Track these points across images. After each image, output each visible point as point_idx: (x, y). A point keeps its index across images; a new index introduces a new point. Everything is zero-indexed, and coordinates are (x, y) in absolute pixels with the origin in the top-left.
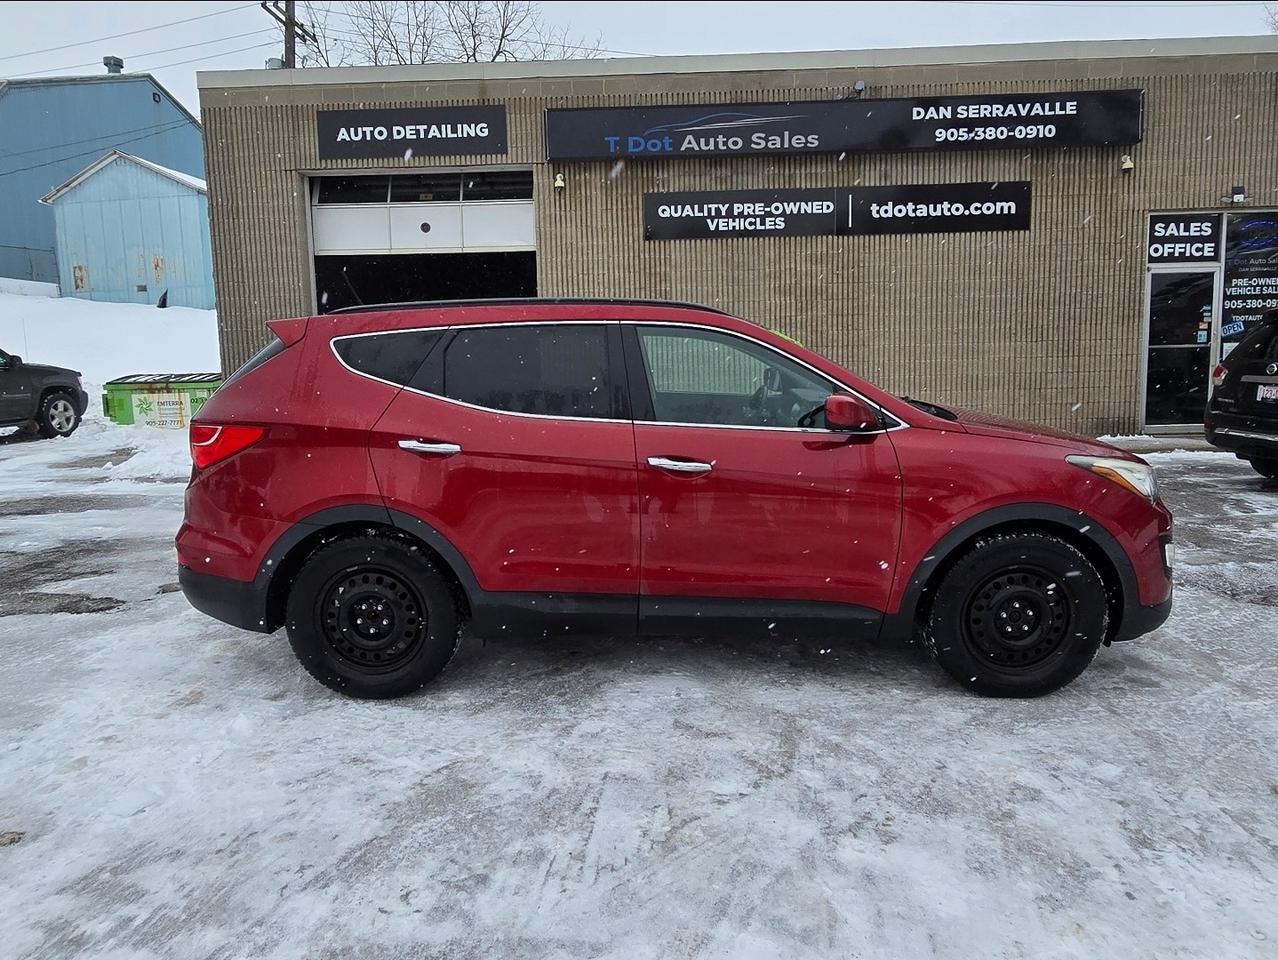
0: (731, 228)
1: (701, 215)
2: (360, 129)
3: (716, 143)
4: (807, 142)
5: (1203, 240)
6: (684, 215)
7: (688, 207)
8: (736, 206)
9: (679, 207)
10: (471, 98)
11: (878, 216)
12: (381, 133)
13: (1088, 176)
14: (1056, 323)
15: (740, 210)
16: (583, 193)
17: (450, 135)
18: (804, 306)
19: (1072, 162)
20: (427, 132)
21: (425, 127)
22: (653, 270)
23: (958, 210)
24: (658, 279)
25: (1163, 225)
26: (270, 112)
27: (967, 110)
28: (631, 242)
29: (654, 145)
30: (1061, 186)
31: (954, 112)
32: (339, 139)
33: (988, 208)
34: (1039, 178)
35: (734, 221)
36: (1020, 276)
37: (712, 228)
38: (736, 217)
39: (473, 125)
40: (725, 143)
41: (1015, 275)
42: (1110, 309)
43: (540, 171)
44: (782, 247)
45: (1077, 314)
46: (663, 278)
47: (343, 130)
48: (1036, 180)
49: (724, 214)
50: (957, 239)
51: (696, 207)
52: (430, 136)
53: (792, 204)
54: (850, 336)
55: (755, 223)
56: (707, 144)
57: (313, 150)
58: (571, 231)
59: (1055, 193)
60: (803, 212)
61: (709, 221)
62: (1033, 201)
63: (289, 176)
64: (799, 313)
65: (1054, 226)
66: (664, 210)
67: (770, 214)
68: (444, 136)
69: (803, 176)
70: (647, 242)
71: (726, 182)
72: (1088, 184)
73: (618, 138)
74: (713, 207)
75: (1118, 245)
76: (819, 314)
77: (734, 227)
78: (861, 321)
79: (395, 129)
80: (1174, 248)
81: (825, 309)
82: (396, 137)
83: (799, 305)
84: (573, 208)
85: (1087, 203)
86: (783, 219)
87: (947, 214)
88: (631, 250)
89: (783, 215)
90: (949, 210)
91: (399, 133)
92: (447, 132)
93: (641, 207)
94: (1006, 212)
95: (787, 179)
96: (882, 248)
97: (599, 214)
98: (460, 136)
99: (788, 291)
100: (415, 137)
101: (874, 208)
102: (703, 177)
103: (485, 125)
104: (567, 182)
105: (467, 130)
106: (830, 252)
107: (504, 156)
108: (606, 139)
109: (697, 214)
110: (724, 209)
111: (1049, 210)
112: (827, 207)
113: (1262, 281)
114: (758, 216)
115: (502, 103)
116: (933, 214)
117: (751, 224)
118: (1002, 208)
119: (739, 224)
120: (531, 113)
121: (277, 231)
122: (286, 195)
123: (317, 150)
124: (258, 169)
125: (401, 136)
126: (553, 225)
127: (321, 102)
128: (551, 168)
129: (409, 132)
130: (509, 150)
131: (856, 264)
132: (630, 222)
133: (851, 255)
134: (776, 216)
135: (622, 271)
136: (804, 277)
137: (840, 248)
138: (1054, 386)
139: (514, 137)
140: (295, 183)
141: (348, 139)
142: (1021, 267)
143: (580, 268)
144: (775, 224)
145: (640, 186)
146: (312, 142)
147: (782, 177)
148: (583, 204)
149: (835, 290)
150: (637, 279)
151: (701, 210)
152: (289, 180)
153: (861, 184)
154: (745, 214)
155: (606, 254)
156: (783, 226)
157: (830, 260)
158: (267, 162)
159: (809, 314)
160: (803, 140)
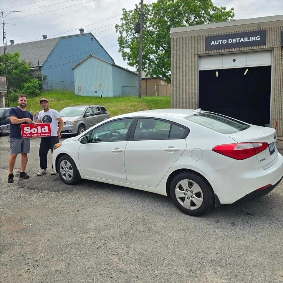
2: (218, 41)
10: (255, 28)
17: (247, 41)
20: (239, 40)
26: (191, 38)
32: (211, 44)
39: (255, 37)
43: (277, 50)
47: (213, 42)
52: (240, 41)
63: (195, 56)
68: (245, 41)
79: (229, 40)
82: (229, 42)
92: (246, 39)
98: (250, 41)
100: (235, 42)
103: (259, 37)
105: (253, 39)
107: (265, 46)
115: (265, 29)
120: (275, 32)
121: (191, 73)
122: (194, 62)
123: (204, 48)
124: (186, 55)
125: (231, 42)
126: (280, 66)
127: (207, 34)
128: (281, 48)
129: (234, 41)
130: (267, 44)
139: (268, 40)
140: (197, 58)
141: (214, 44)
146: (203, 46)
152: (195, 58)
158: (189, 53)
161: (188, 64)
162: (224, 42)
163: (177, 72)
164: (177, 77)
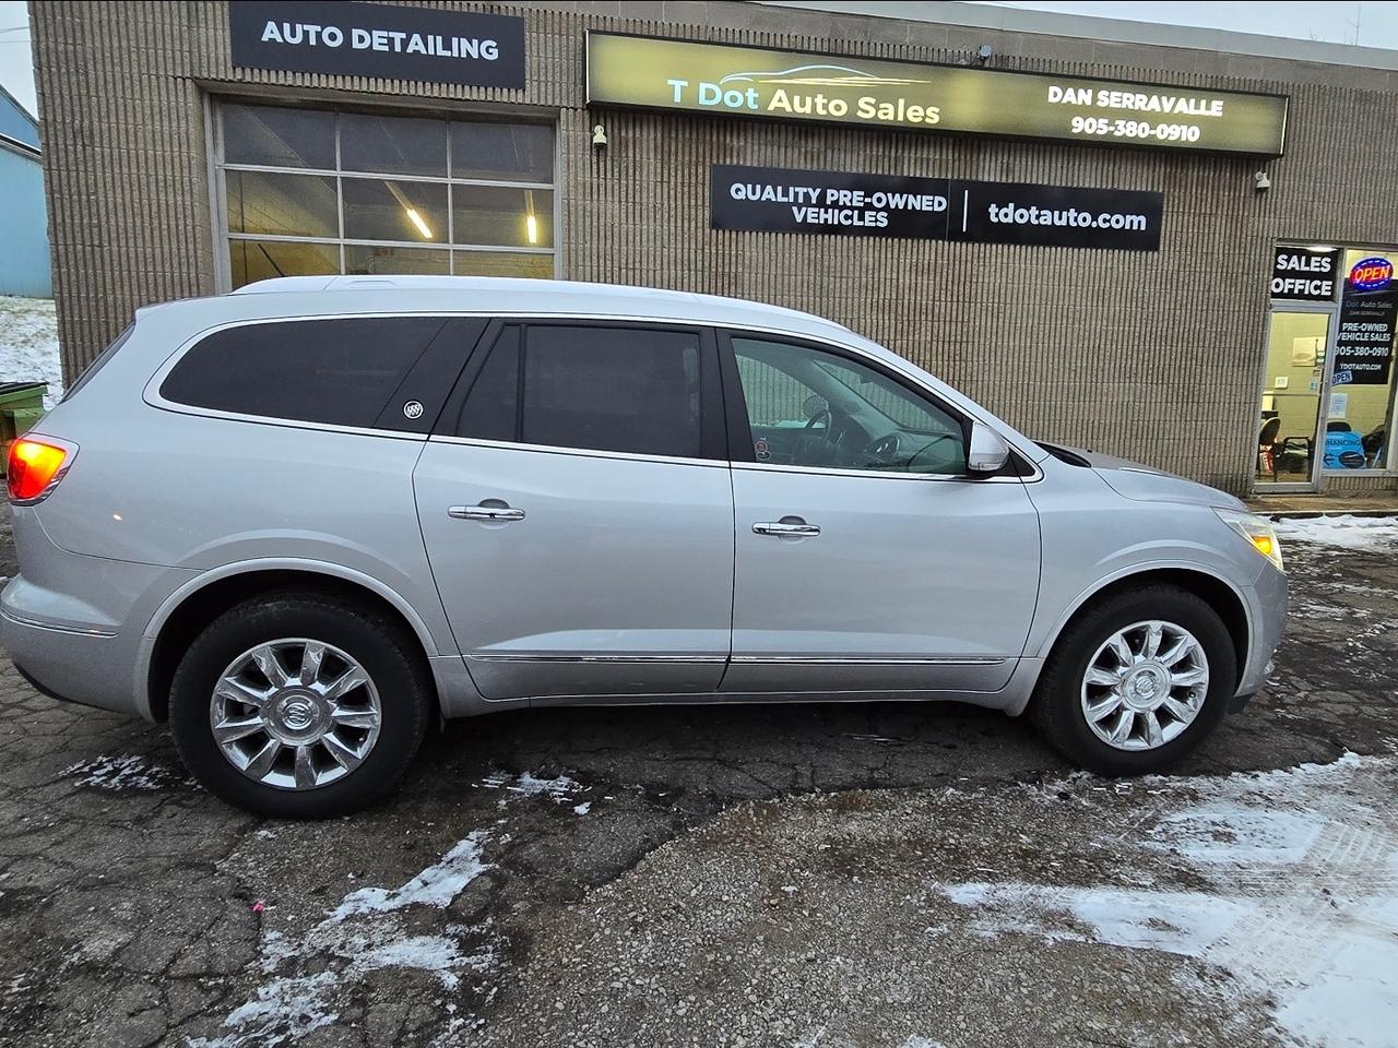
0: (822, 222)
1: (786, 200)
2: (299, 27)
3: (814, 105)
4: (926, 116)
5: (1321, 276)
6: (763, 199)
7: (769, 188)
8: (829, 192)
9: (758, 187)
11: (996, 220)
12: (333, 37)
13: (1221, 193)
15: (835, 198)
16: (631, 155)
17: (441, 52)
18: (905, 328)
19: (1206, 174)
20: (405, 43)
21: (404, 36)
22: (720, 269)
23: (1084, 220)
24: (726, 282)
25: (1286, 257)
27: (1109, 97)
28: (693, 229)
29: (734, 99)
30: (1193, 201)
31: (1095, 99)
32: (265, 38)
34: (1172, 190)
35: (826, 212)
36: (1146, 305)
37: (799, 219)
38: (829, 207)
39: (475, 42)
40: (825, 107)
41: (1140, 304)
42: (1232, 350)
43: (571, 118)
44: (883, 250)
45: (1200, 355)
46: (733, 281)
47: (271, 25)
48: (1169, 192)
49: (814, 201)
50: (1082, 256)
51: (779, 188)
52: (410, 50)
53: (897, 195)
54: (957, 368)
55: (851, 217)
56: (803, 104)
57: (221, 50)
58: (612, 208)
59: (1186, 210)
60: (910, 208)
61: (795, 209)
62: (1164, 217)
63: (180, 87)
64: (899, 337)
65: (1183, 249)
66: (738, 190)
67: (869, 207)
68: (431, 52)
69: (913, 161)
70: (714, 232)
71: (818, 158)
72: (1221, 201)
73: (685, 84)
74: (801, 191)
75: (1245, 276)
76: (923, 338)
77: (826, 220)
78: (970, 350)
79: (356, 33)
80: (1294, 284)
81: (929, 333)
82: (356, 45)
83: (900, 326)
84: (616, 174)
85: (1218, 224)
86: (886, 215)
87: (1073, 224)
88: (693, 240)
89: (887, 208)
90: (1076, 219)
91: (361, 40)
92: (435, 46)
93: (707, 182)
94: (1135, 227)
95: (892, 163)
96: (999, 260)
97: (652, 188)
98: (456, 54)
99: (887, 308)
100: (386, 48)
101: (993, 209)
102: (789, 150)
103: (494, 44)
104: (610, 138)
105: (465, 48)
106: (940, 262)
107: (520, 91)
108: (670, 82)
109: (781, 199)
110: (814, 195)
111: (1179, 229)
112: (939, 204)
113: (1370, 327)
114: (856, 208)
115: (519, 14)
116: (1057, 223)
117: (847, 217)
118: (1132, 222)
119: (833, 217)
120: (560, 35)
121: (161, 172)
122: (174, 116)
123: (229, 51)
125: (365, 45)
126: (588, 197)
128: (587, 116)
129: (377, 40)
130: (528, 86)
131: (968, 279)
132: (693, 202)
133: (963, 267)
134: (878, 210)
135: (679, 268)
136: (907, 291)
137: (951, 257)
138: (1172, 436)
139: (535, 65)
140: (190, 99)
141: (280, 40)
142: (1146, 295)
143: (623, 261)
144: (876, 221)
145: (708, 155)
146: (220, 38)
147: (886, 159)
148: (631, 172)
149: (943, 310)
150: (699, 279)
151: (785, 194)
152: (180, 94)
153: (980, 178)
154: (841, 203)
155: (659, 243)
156: (885, 223)
157: (939, 270)
158: (144, 61)
159: (911, 338)
160: (921, 113)
161: (139, 121)
162: (331, 36)
163: (80, 156)
164: (84, 189)
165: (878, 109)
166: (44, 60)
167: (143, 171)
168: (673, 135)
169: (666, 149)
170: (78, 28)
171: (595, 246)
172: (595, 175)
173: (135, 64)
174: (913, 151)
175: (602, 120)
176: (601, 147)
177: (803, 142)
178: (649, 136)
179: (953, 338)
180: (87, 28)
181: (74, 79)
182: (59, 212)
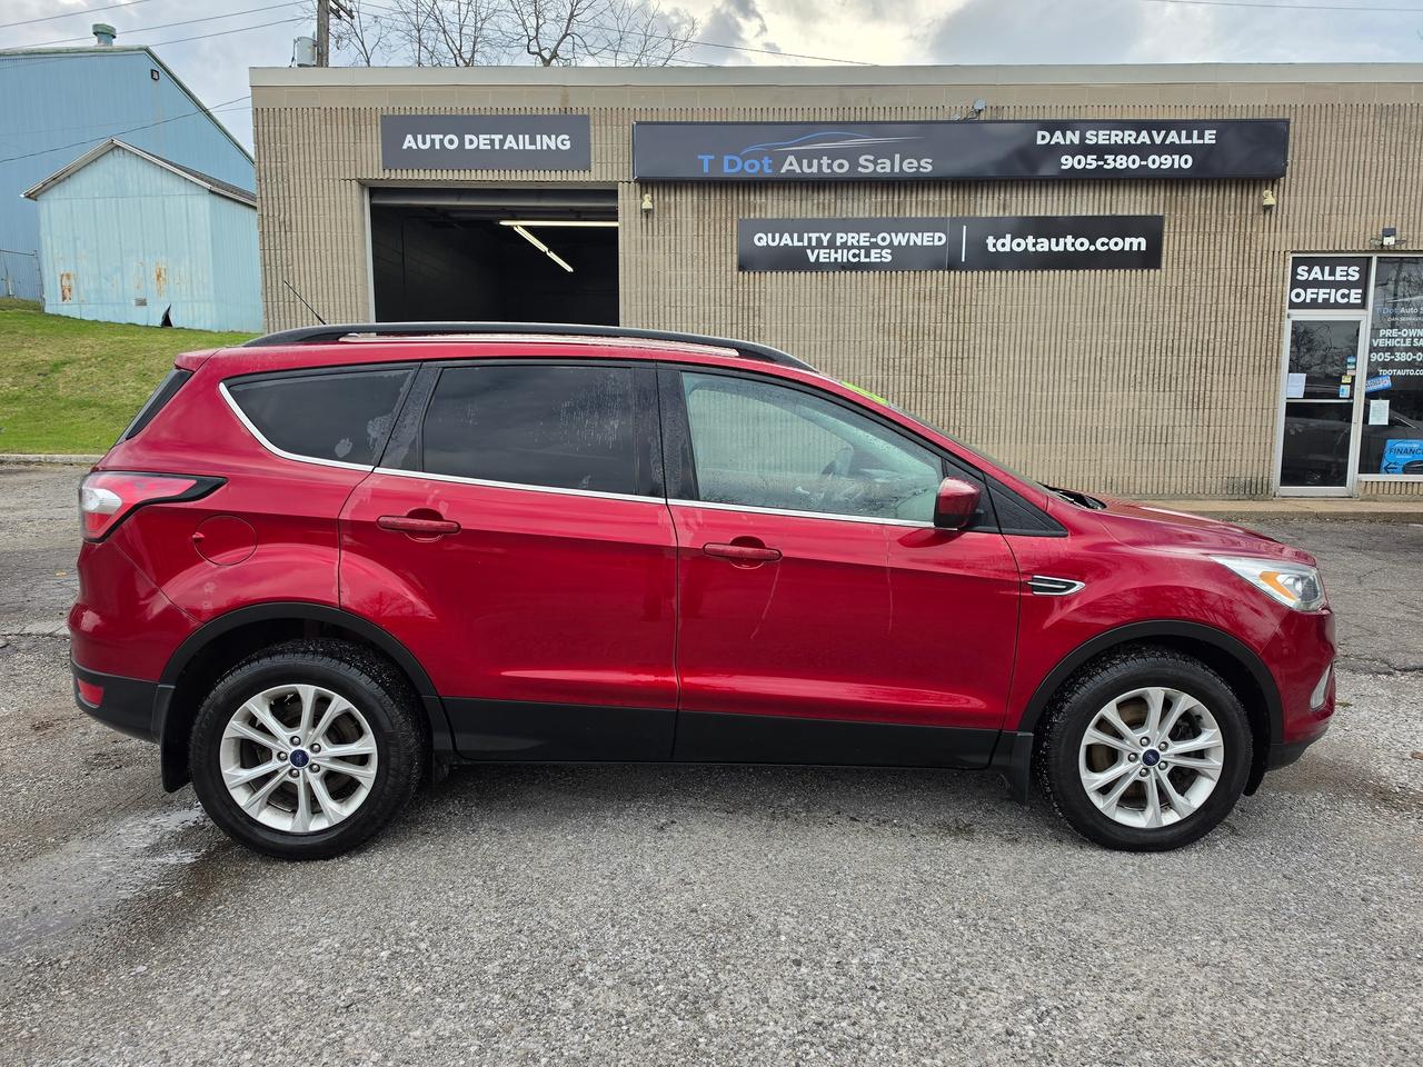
0: (832, 260)
1: (801, 244)
2: (428, 137)
3: (820, 165)
4: (920, 166)
5: (1349, 285)
6: (782, 244)
7: (786, 236)
8: (839, 235)
9: (777, 235)
10: (551, 105)
11: (994, 250)
13: (1226, 212)
14: (1186, 372)
15: (843, 240)
16: (673, 216)
17: (528, 147)
18: (909, 347)
19: (1209, 196)
20: (502, 142)
21: (501, 137)
22: (746, 304)
23: (1082, 244)
24: (751, 314)
25: (1306, 268)
26: (329, 115)
27: (1097, 136)
28: (723, 272)
29: (752, 166)
30: (1196, 221)
31: (1083, 138)
32: (405, 147)
33: (1116, 244)
34: (1173, 213)
35: (836, 252)
36: (1148, 320)
38: (839, 247)
39: (553, 137)
40: (830, 166)
41: (1143, 318)
42: (1245, 359)
43: (626, 190)
44: (888, 282)
45: (1210, 363)
46: (757, 313)
47: (409, 137)
48: (1170, 214)
49: (825, 244)
50: (1080, 278)
51: (796, 235)
52: (506, 147)
53: (900, 235)
54: (959, 381)
55: (859, 256)
56: (810, 166)
57: (375, 157)
58: (658, 257)
59: (1190, 230)
60: (912, 243)
62: (1165, 238)
63: (348, 186)
64: (903, 356)
65: (1187, 266)
66: (760, 239)
67: (875, 246)
68: (521, 147)
70: (741, 273)
71: (829, 208)
72: (1226, 221)
73: (712, 157)
74: (814, 236)
75: (1257, 288)
76: (926, 356)
77: (836, 259)
78: (971, 365)
79: (467, 137)
80: (1317, 294)
81: (931, 351)
82: (468, 146)
83: (904, 346)
84: (661, 232)
85: (1224, 240)
86: (889, 251)
87: (1070, 249)
88: (723, 282)
89: (890, 245)
90: (1073, 245)
91: (471, 142)
92: (524, 142)
94: (1135, 248)
95: (896, 207)
96: (998, 284)
97: (690, 241)
98: (539, 148)
99: (892, 331)
100: (489, 147)
101: (990, 240)
102: (804, 202)
103: (567, 137)
104: (656, 203)
105: (546, 142)
106: (940, 289)
107: (587, 172)
108: (700, 157)
109: (796, 244)
110: (825, 239)
111: (1182, 248)
113: (1413, 332)
114: (863, 247)
115: (586, 113)
116: (1054, 249)
117: (854, 256)
118: (1131, 244)
119: (842, 256)
120: (618, 126)
121: (334, 247)
122: (344, 208)
123: (381, 159)
124: (314, 176)
125: (473, 146)
126: (639, 251)
127: (386, 105)
128: (638, 187)
129: (482, 141)
130: (592, 167)
131: (968, 302)
132: (723, 250)
133: (963, 293)
134: (882, 248)
135: (712, 304)
136: (910, 316)
137: (952, 284)
138: (1182, 441)
139: (598, 151)
140: (354, 195)
141: (415, 147)
142: (1149, 310)
143: (667, 300)
144: (881, 257)
145: (735, 211)
146: (375, 149)
147: (890, 204)
148: (673, 229)
149: (944, 331)
150: (729, 313)
151: (800, 239)
152: (348, 191)
153: (978, 214)
154: (849, 244)
155: (695, 285)
156: (890, 258)
157: (940, 296)
158: (325, 170)
159: (914, 356)
160: (916, 164)
161: (321, 212)
162: (451, 142)
163: (283, 239)
164: (284, 262)
165: (875, 164)
166: (263, 174)
167: (323, 247)
168: (707, 198)
169: (701, 209)
170: (284, 150)
171: (645, 290)
172: (645, 233)
173: (319, 173)
174: (914, 196)
175: (650, 190)
176: (648, 212)
177: (816, 194)
178: (687, 200)
179: (954, 355)
180: (290, 150)
181: (280, 186)
182: (268, 278)
